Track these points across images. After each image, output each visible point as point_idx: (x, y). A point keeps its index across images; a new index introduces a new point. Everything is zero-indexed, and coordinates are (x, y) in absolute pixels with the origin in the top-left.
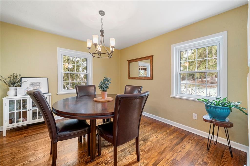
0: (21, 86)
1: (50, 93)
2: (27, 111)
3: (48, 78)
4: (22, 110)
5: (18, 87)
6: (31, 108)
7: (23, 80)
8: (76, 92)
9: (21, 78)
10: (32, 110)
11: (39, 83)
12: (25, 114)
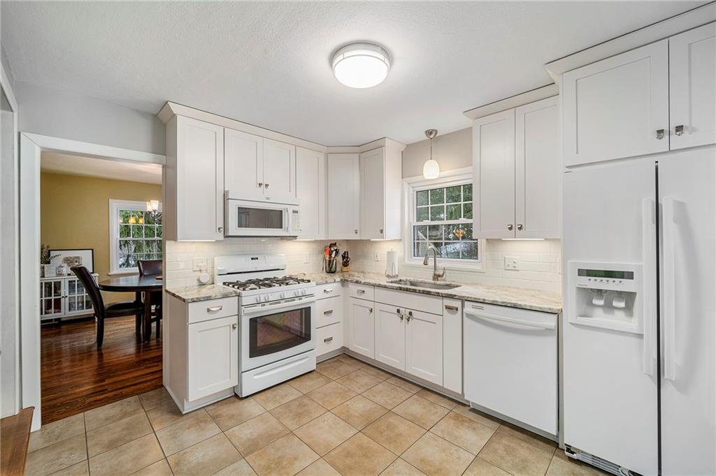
0: (49, 263)
1: (97, 272)
2: (60, 299)
3: (93, 250)
4: (53, 298)
5: (45, 264)
6: (67, 294)
7: (53, 253)
8: (138, 271)
9: (49, 251)
10: (67, 299)
11: (78, 258)
12: (58, 302)
